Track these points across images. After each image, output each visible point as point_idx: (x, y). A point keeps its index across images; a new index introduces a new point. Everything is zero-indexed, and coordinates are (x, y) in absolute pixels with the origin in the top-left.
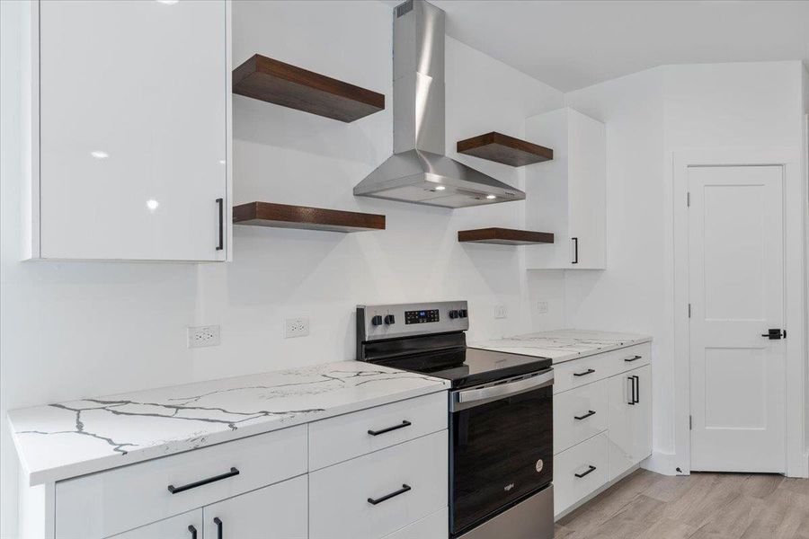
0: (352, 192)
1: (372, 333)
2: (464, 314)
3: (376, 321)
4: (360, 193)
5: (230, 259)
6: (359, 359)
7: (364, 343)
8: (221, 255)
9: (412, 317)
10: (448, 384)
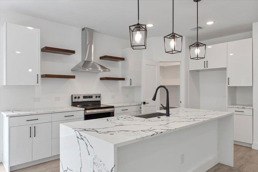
0: (71, 70)
1: (74, 100)
2: (99, 97)
3: (75, 98)
4: (73, 70)
5: (40, 85)
6: (72, 106)
7: (73, 102)
8: (38, 84)
9: (85, 97)
10: (84, 109)
